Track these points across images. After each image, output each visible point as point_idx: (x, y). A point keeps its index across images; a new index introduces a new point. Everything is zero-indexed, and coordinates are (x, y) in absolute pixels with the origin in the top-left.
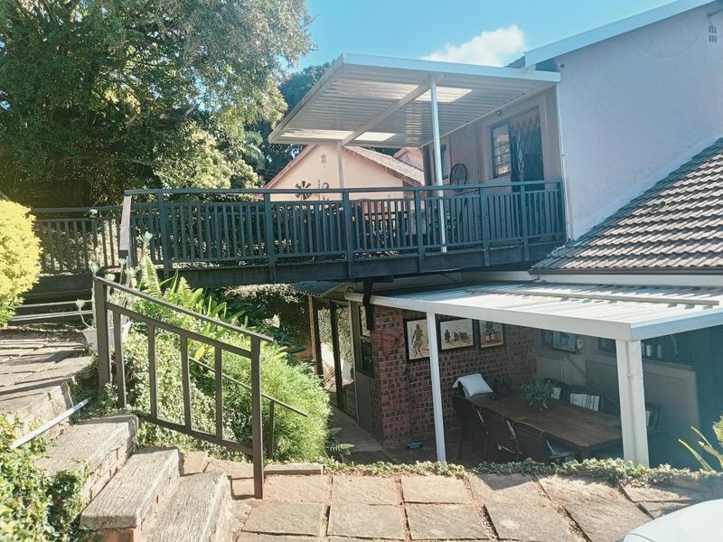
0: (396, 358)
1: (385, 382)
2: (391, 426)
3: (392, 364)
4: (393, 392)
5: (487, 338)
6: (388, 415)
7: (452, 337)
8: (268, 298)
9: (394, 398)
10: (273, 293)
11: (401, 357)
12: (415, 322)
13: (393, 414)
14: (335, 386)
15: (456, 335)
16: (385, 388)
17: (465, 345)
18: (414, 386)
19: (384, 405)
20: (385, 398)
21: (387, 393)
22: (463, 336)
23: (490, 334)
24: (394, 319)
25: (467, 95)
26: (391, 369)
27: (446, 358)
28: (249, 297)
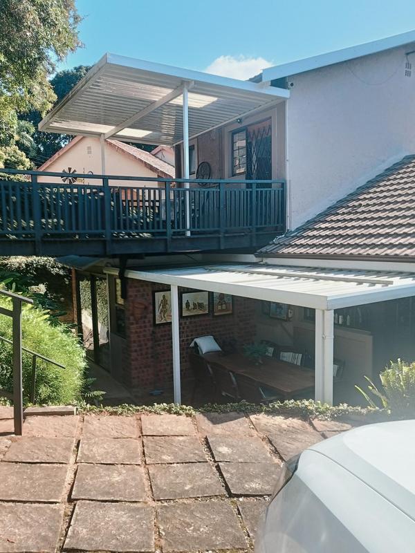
0: (144, 322)
1: (134, 342)
2: (138, 377)
3: (141, 327)
4: (141, 350)
5: (219, 307)
6: (136, 369)
7: (192, 306)
8: (37, 269)
9: (142, 354)
10: (41, 265)
11: (149, 322)
12: (162, 293)
13: (140, 368)
14: (93, 345)
15: (194, 304)
16: (134, 347)
17: (201, 312)
18: (159, 345)
19: (133, 360)
20: (134, 354)
21: (136, 351)
22: (201, 306)
23: (222, 304)
24: (144, 290)
25: (213, 103)
26: (140, 332)
27: (185, 323)
28: (19, 267)
